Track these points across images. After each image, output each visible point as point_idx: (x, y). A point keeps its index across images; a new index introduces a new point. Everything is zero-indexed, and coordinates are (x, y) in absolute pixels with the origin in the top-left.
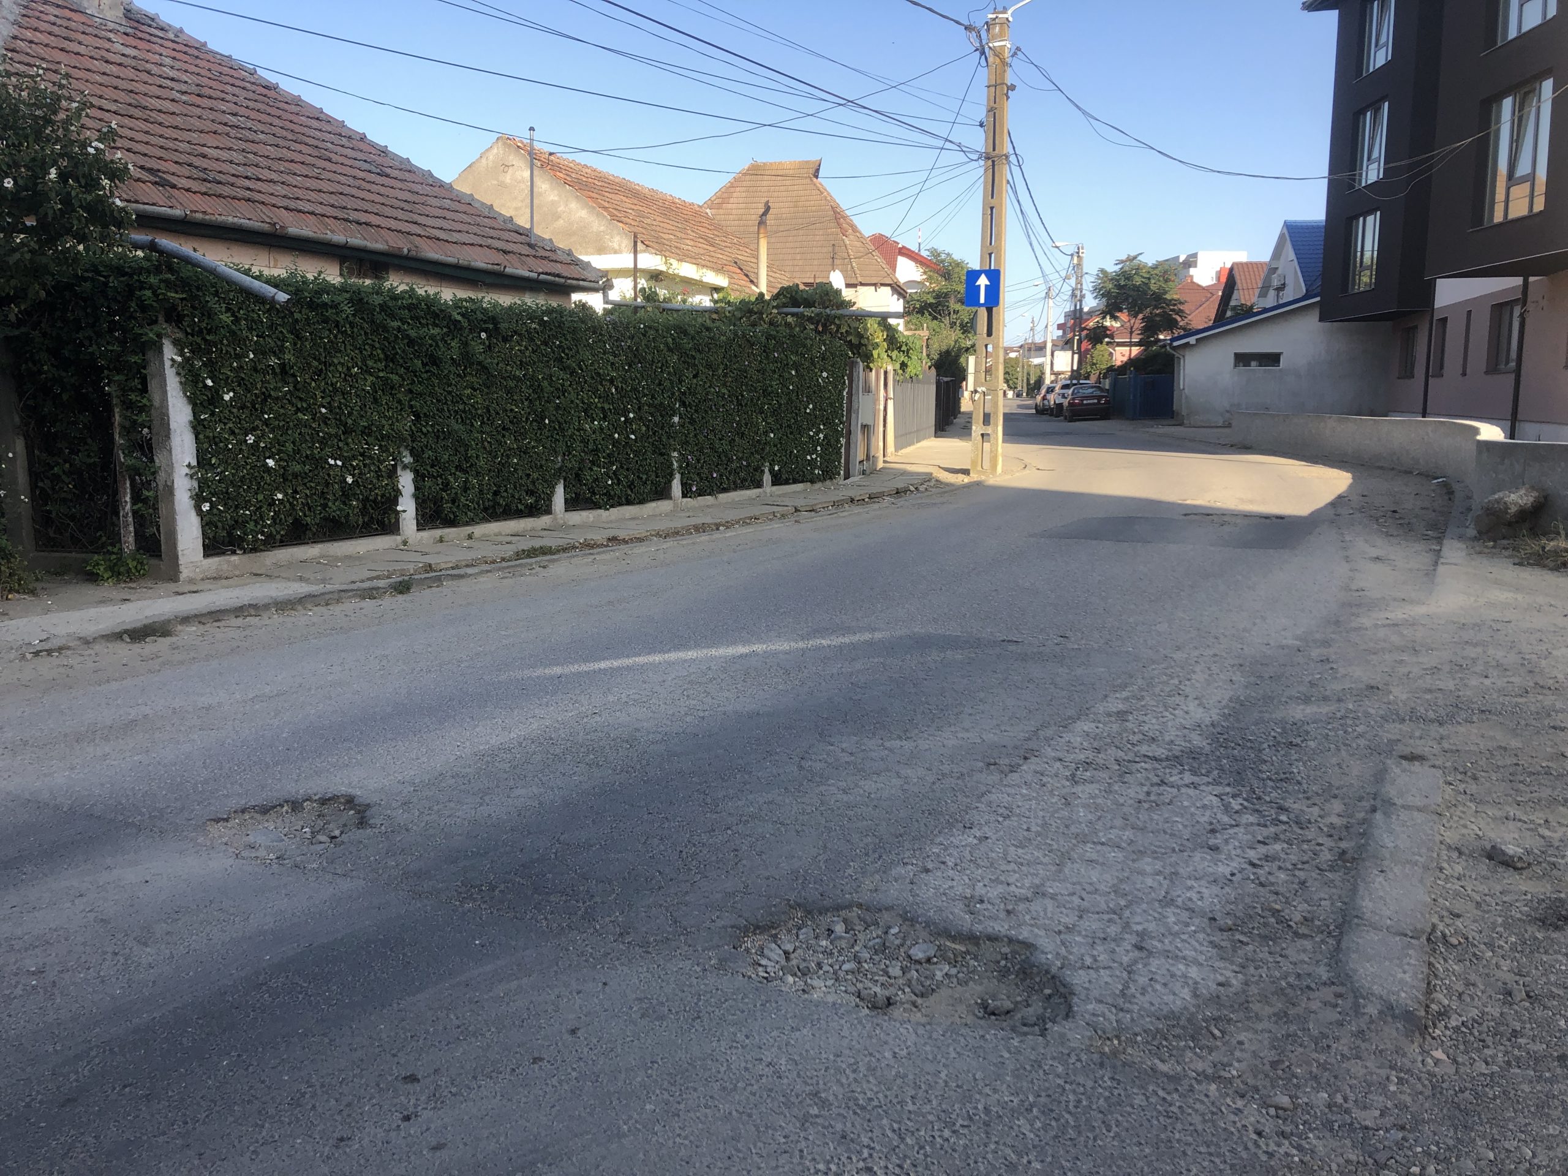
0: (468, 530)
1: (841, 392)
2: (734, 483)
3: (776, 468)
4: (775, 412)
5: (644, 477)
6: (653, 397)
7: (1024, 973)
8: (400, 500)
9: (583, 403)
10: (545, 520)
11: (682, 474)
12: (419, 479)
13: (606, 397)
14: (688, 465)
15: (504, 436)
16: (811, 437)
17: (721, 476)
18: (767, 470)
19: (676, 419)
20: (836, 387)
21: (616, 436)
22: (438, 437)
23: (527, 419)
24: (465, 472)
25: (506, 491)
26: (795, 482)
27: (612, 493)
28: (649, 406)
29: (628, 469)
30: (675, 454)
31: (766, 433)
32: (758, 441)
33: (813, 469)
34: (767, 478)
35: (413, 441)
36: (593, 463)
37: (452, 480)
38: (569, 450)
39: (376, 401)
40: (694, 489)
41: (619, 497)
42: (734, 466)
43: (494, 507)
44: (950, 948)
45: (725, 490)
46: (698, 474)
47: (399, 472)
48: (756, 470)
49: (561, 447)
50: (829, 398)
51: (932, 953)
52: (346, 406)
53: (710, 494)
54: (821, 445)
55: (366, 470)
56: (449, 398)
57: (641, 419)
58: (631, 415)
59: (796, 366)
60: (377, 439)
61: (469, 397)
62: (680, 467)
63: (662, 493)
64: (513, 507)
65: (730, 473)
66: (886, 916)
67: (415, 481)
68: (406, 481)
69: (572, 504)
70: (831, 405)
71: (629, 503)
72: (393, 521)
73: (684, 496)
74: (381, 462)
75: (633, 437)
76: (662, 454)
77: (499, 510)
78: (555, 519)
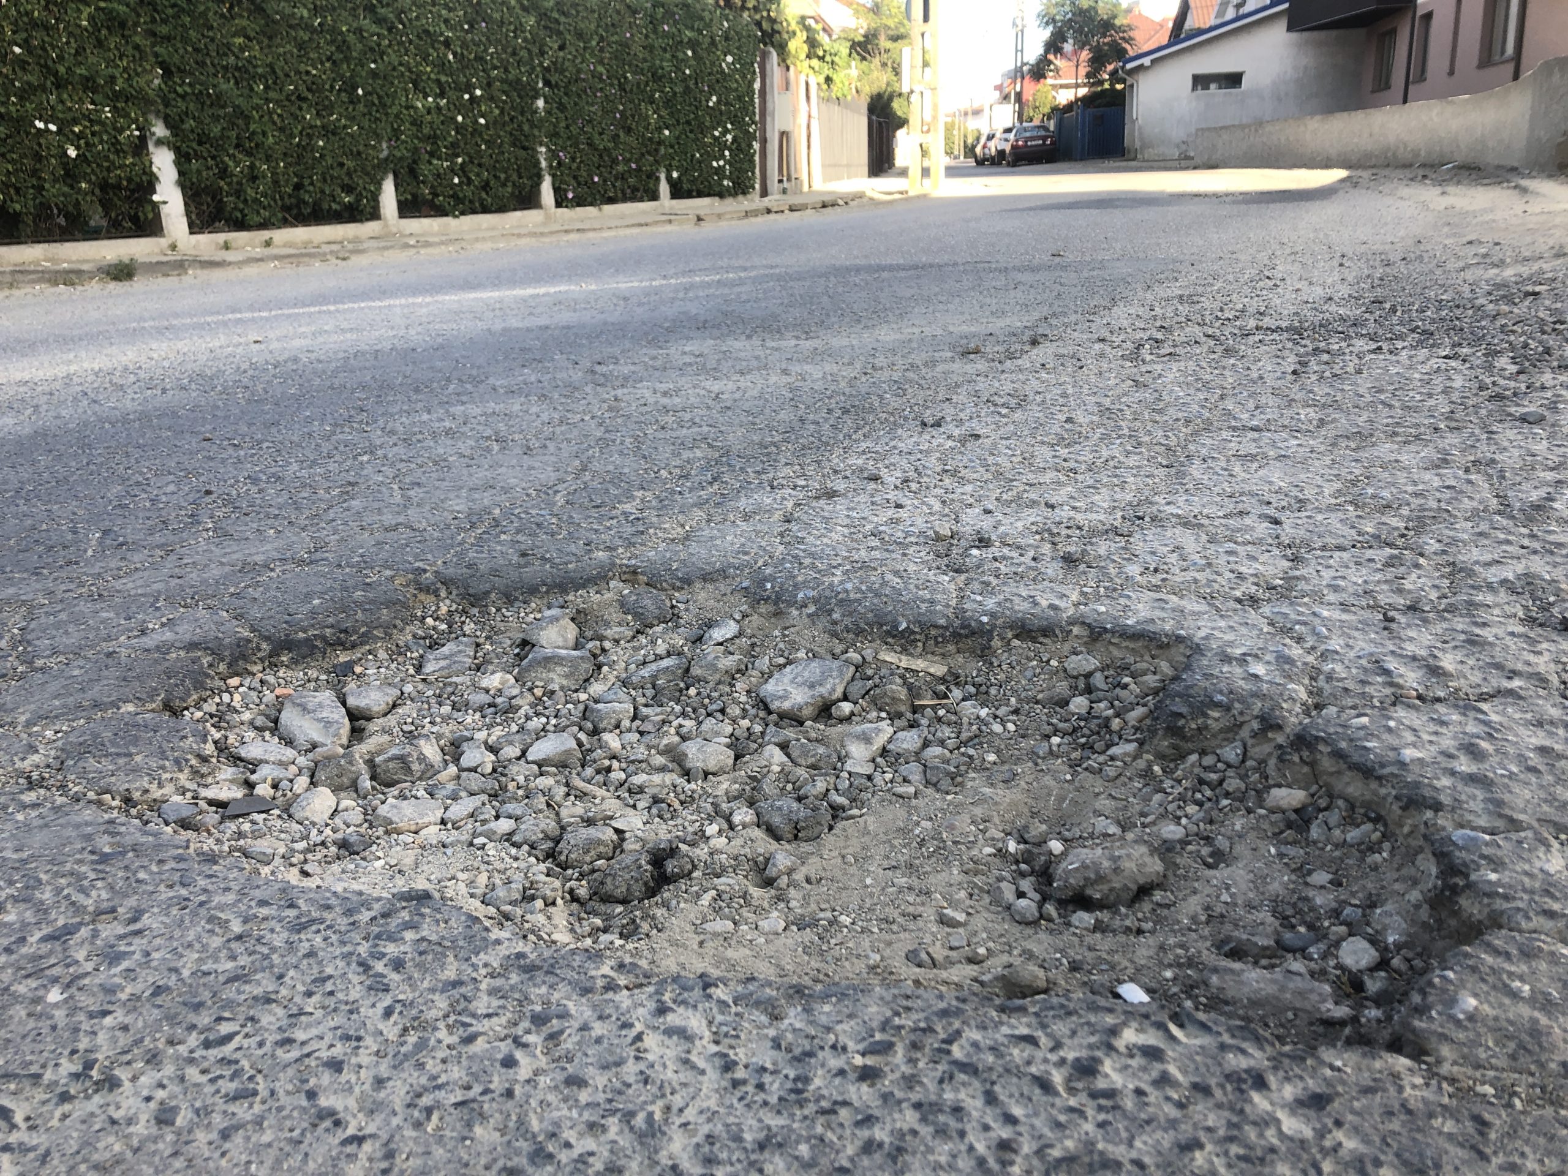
0: (265, 234)
1: (751, 83)
2: (623, 191)
3: (675, 175)
4: (668, 103)
5: (503, 176)
6: (506, 70)
7: (1174, 731)
8: (158, 188)
9: (410, 71)
10: (370, 228)
11: (554, 176)
12: (182, 160)
13: (442, 65)
14: (559, 164)
15: (300, 109)
16: (716, 139)
17: (605, 181)
18: (663, 176)
19: (540, 103)
20: (744, 77)
21: (460, 118)
22: (203, 104)
23: (332, 87)
24: (249, 153)
25: (312, 184)
26: (700, 195)
27: (461, 195)
28: (503, 81)
29: (480, 165)
30: (543, 149)
31: (659, 130)
32: (650, 139)
33: (721, 180)
34: (664, 188)
35: (166, 106)
36: (432, 154)
37: (231, 163)
38: (396, 133)
39: (100, 44)
40: (570, 195)
41: (471, 202)
42: (621, 168)
43: (298, 206)
44: (893, 669)
45: (611, 201)
46: (575, 178)
47: (151, 148)
48: (649, 177)
49: (385, 129)
50: (736, 90)
51: (835, 686)
52: (51, 45)
53: (591, 204)
54: (730, 150)
55: (96, 140)
56: (212, 47)
57: (492, 99)
58: (478, 92)
59: (693, 44)
60: (108, 97)
61: (242, 49)
62: (550, 166)
63: (529, 200)
64: (325, 206)
65: (616, 179)
66: (703, 596)
67: (177, 163)
68: (163, 162)
69: (408, 208)
70: (739, 98)
71: (485, 210)
72: (150, 216)
73: (558, 205)
74: (121, 131)
75: (482, 121)
76: (525, 148)
77: (307, 211)
78: (386, 226)
